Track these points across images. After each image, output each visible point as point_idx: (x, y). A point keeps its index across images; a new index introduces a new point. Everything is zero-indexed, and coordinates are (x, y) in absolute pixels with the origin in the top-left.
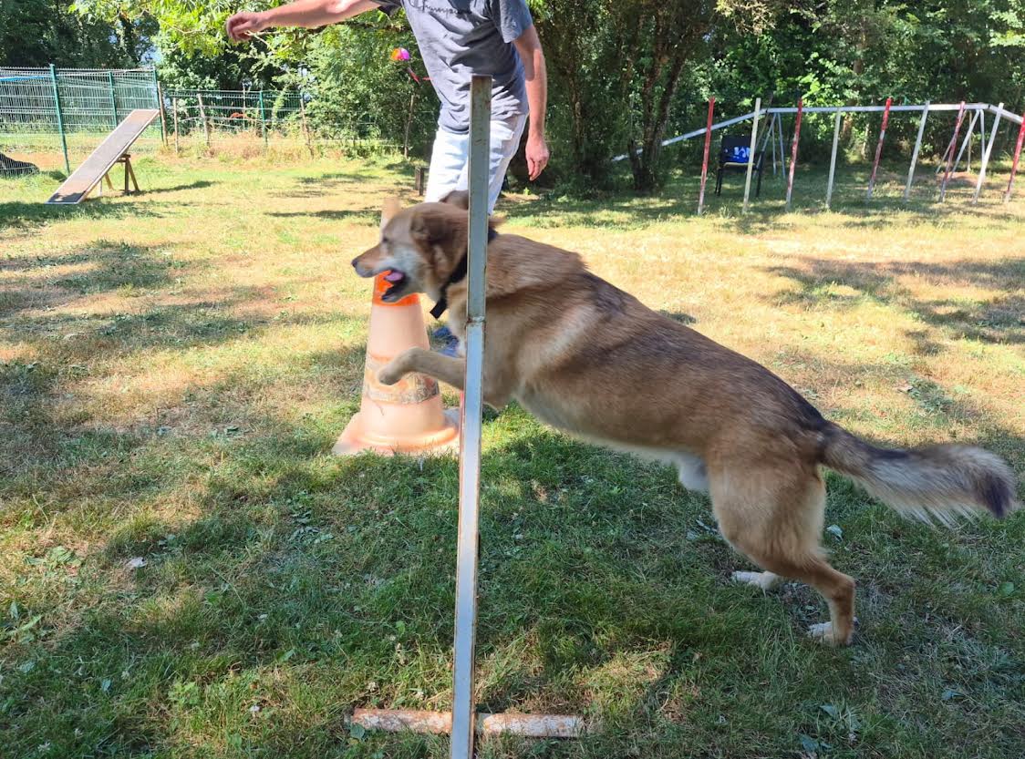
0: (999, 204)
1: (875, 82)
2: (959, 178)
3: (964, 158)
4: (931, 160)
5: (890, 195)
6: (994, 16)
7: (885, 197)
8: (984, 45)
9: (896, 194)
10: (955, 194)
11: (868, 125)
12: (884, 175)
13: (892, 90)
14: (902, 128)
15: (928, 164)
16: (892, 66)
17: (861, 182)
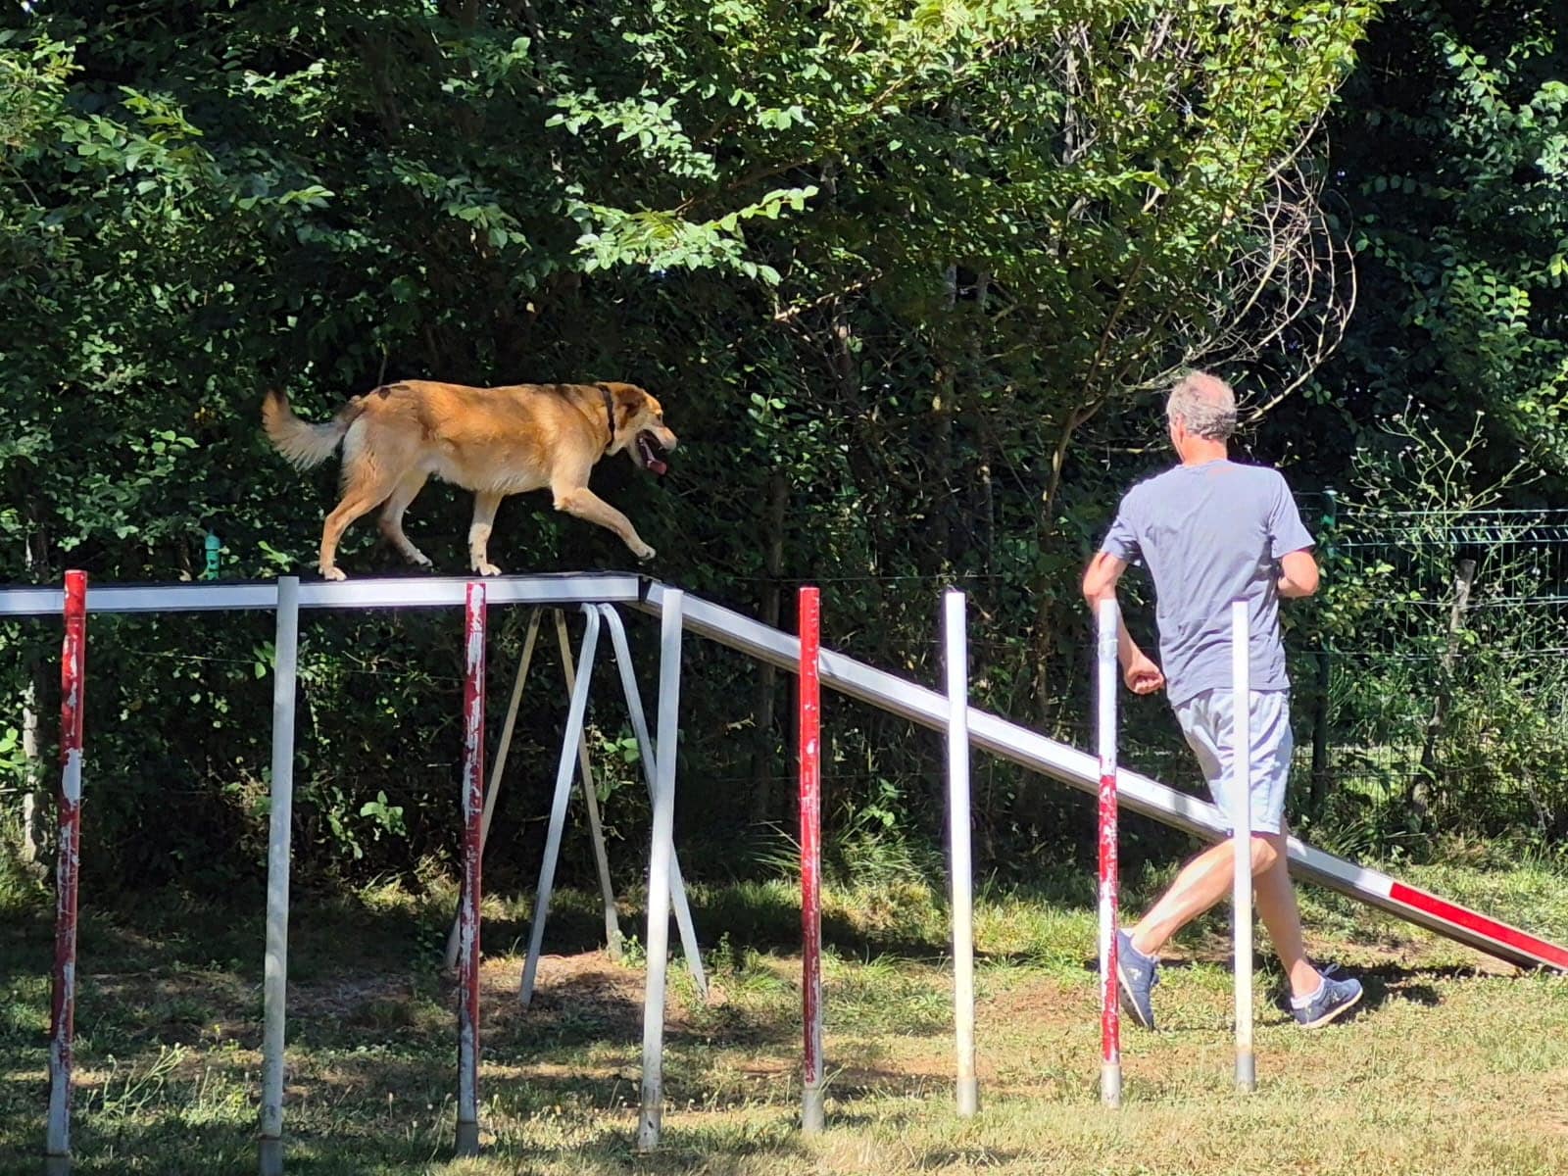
0: (774, 1145)
1: (24, 447)
2: (570, 984)
3: (576, 869)
4: (411, 885)
5: (197, 1115)
6: (574, 113)
7: (175, 1128)
8: (550, 266)
9: (234, 1108)
10: (556, 1088)
11: (28, 694)
12: (166, 987)
13: (126, 494)
14: (221, 705)
15: (399, 910)
16: (109, 363)
17: (40, 1039)
